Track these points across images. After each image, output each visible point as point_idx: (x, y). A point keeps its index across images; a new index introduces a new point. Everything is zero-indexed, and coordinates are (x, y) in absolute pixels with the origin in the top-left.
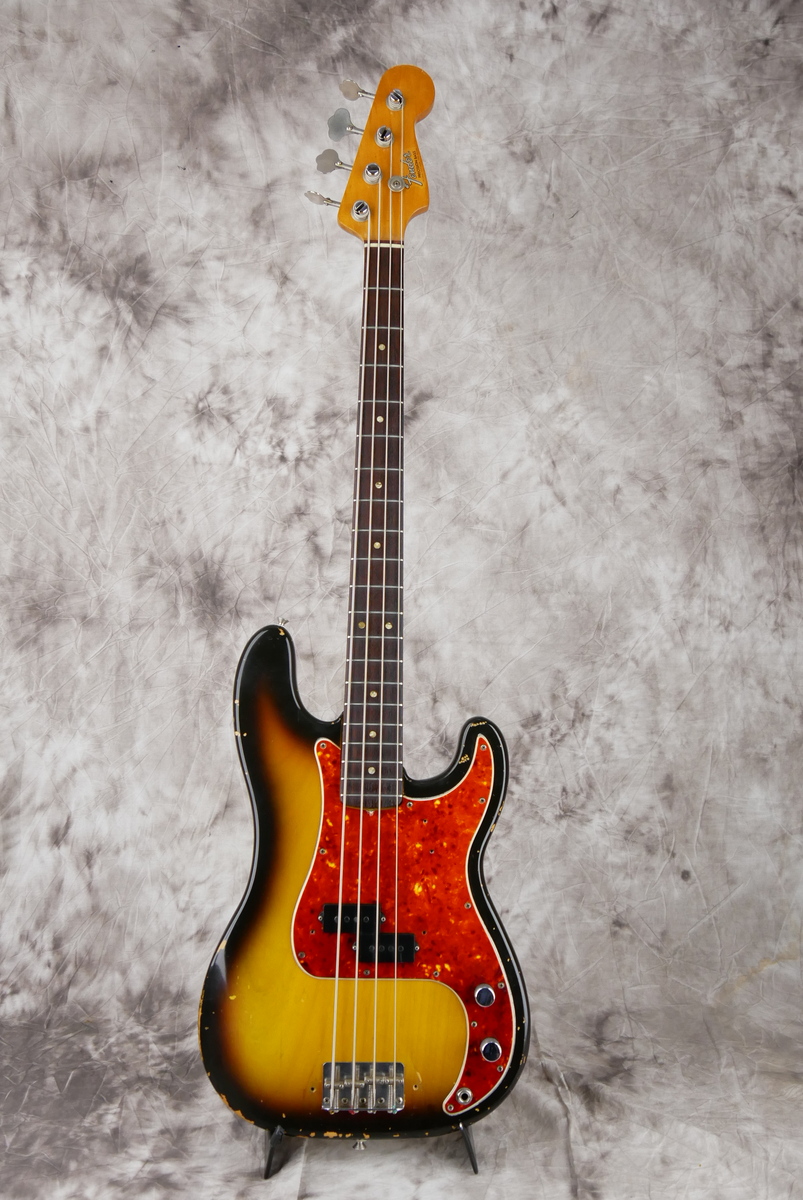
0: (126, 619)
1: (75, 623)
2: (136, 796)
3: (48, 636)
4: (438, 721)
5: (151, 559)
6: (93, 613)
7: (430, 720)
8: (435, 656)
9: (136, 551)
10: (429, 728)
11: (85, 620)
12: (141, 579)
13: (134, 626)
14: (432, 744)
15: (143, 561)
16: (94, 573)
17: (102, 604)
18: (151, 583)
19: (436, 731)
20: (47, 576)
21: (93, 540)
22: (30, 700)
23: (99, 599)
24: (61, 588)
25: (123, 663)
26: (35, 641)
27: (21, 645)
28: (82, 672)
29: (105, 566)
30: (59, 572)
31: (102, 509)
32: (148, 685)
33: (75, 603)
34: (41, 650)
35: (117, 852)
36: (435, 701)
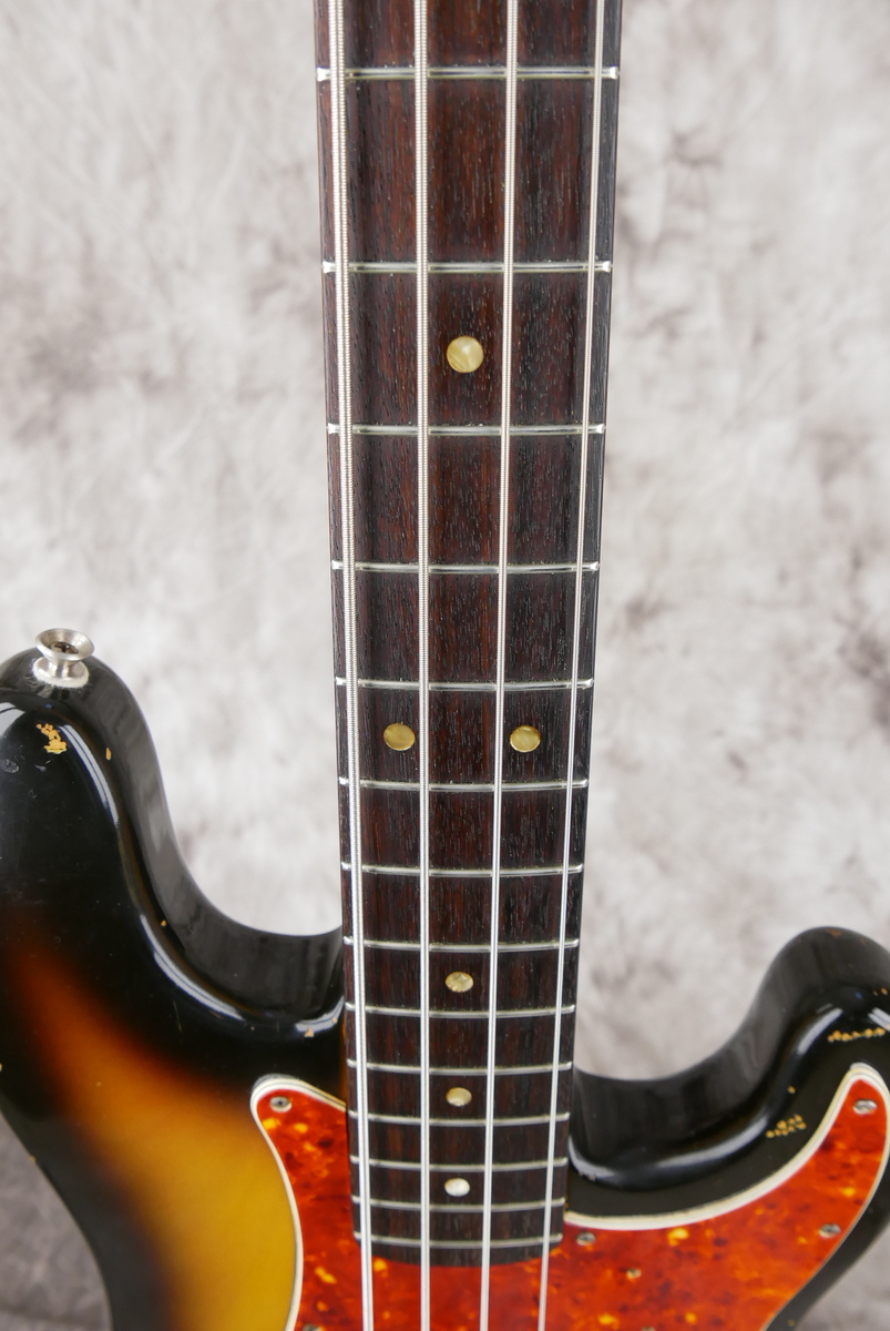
0: (230, 379)
1: (129, 388)
2: (267, 730)
3: (78, 415)
4: (860, 605)
5: (277, 251)
6: (164, 366)
7: (842, 603)
8: (868, 471)
9: (245, 232)
10: (838, 619)
11: (149, 383)
12: (258, 293)
13: (247, 394)
14: (842, 651)
15: (259, 254)
16: (160, 280)
17: (182, 349)
18: (278, 301)
19: (853, 626)
20: (65, 289)
21: (153, 209)
22: (52, 545)
23: (174, 338)
24: (95, 315)
25: (228, 469)
26: (52, 426)
27: (26, 434)
28: (148, 488)
29: (180, 265)
30: (89, 279)
31: (168, 139)
32: (279, 513)
33: (124, 347)
34: (65, 446)
35: (237, 832)
36: (857, 563)
